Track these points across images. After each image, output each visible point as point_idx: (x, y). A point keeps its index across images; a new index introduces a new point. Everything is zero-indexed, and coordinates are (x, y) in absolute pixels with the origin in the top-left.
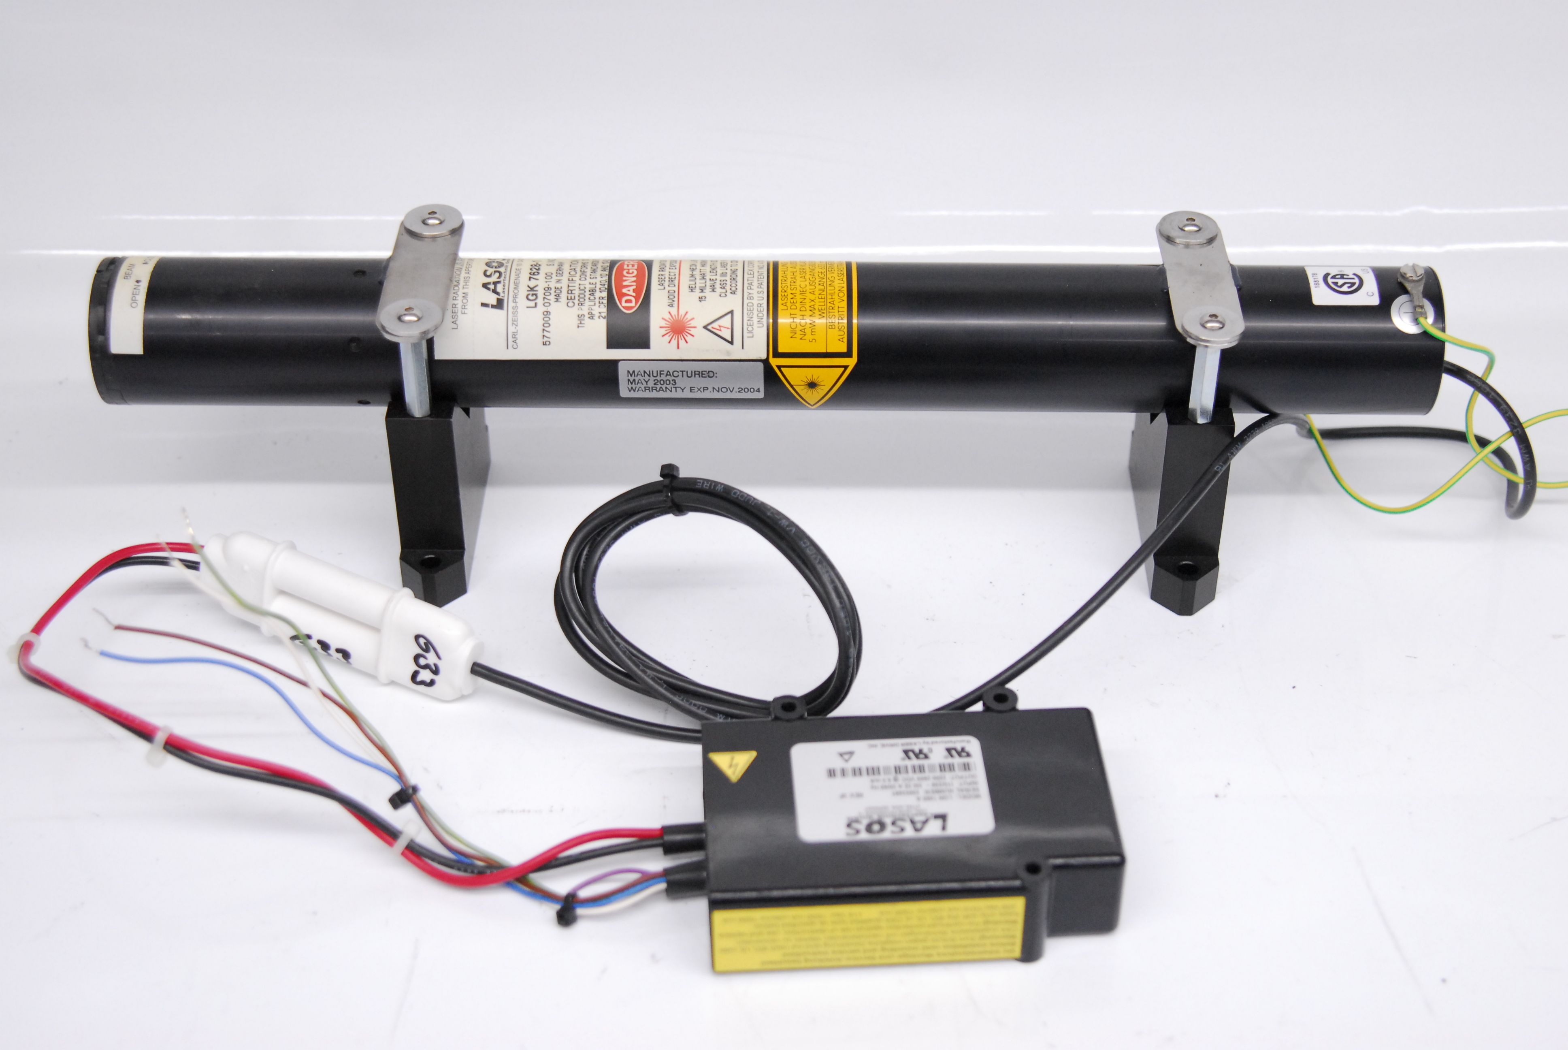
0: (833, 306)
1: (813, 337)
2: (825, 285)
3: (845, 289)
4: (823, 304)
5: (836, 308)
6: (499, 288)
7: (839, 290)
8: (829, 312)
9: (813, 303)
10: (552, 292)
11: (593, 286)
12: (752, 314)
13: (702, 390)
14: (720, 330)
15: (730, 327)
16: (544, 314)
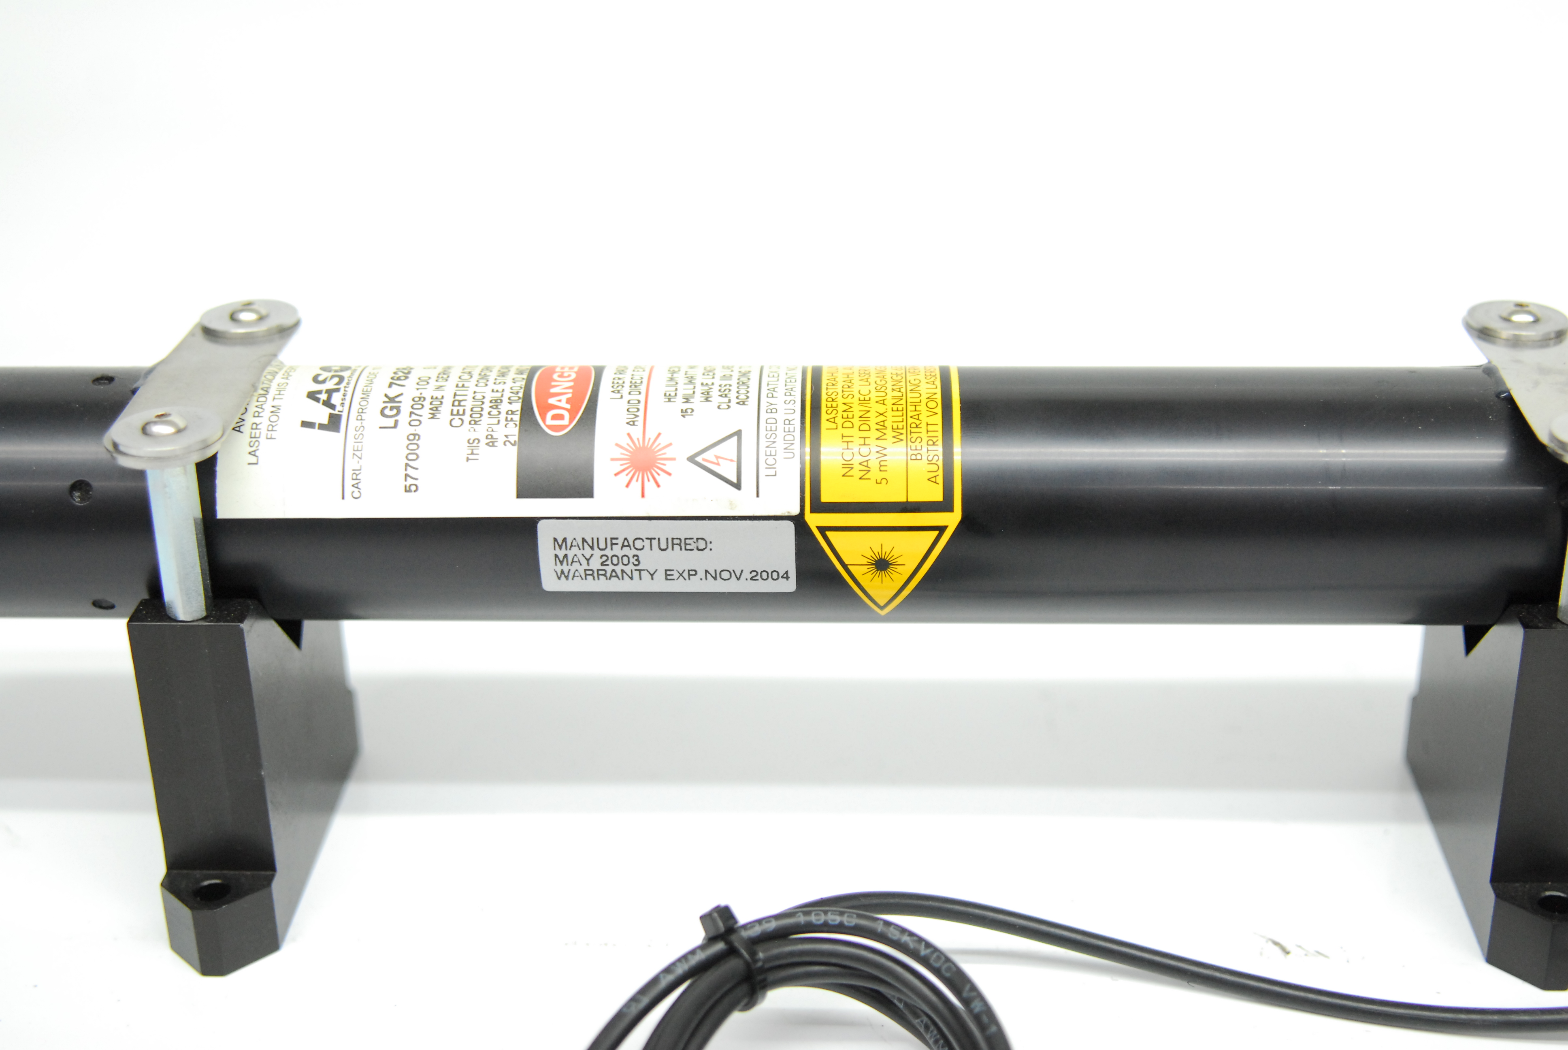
0: (918, 422)
1: (883, 475)
2: (903, 390)
3: (939, 397)
4: (900, 419)
5: (924, 425)
6: (336, 399)
7: (928, 398)
8: (911, 432)
9: (882, 418)
10: (427, 404)
11: (499, 395)
12: (774, 436)
13: (686, 575)
14: (718, 464)
15: (735, 459)
16: (408, 439)
